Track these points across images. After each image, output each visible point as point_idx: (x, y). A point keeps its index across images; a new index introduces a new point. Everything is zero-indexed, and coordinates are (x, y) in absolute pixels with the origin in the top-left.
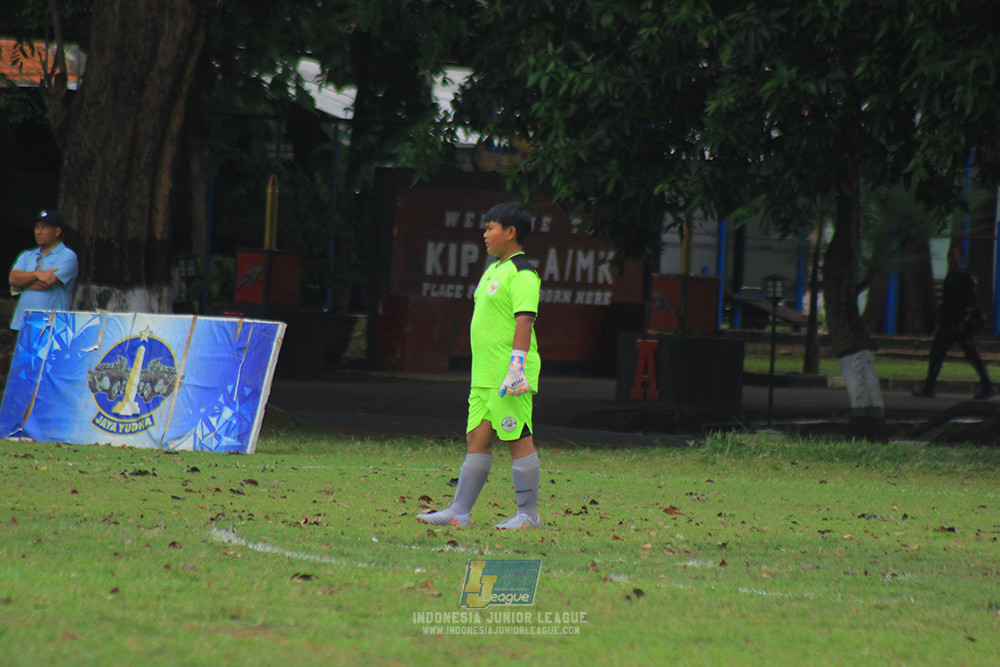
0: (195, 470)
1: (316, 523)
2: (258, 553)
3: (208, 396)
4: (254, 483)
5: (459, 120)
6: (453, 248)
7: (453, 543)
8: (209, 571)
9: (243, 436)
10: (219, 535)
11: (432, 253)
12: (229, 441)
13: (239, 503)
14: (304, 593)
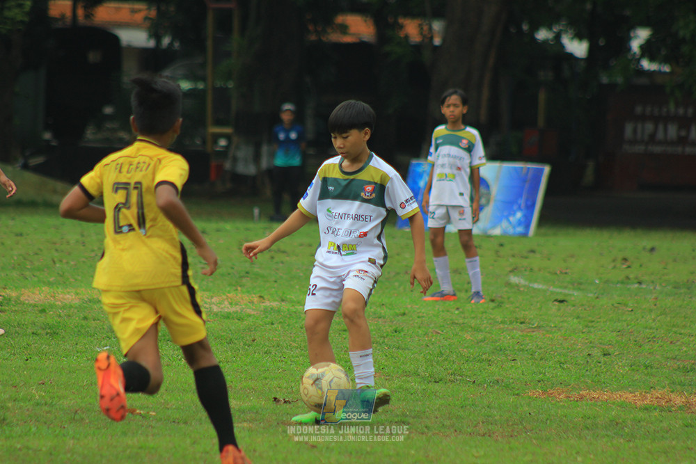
0: (501, 245)
1: (566, 273)
2: (535, 289)
3: (508, 206)
4: (533, 251)
5: (643, 56)
6: (639, 127)
7: (640, 283)
8: (509, 298)
9: (528, 226)
10: (514, 279)
11: (629, 130)
12: (520, 229)
13: (525, 262)
14: (559, 310)
